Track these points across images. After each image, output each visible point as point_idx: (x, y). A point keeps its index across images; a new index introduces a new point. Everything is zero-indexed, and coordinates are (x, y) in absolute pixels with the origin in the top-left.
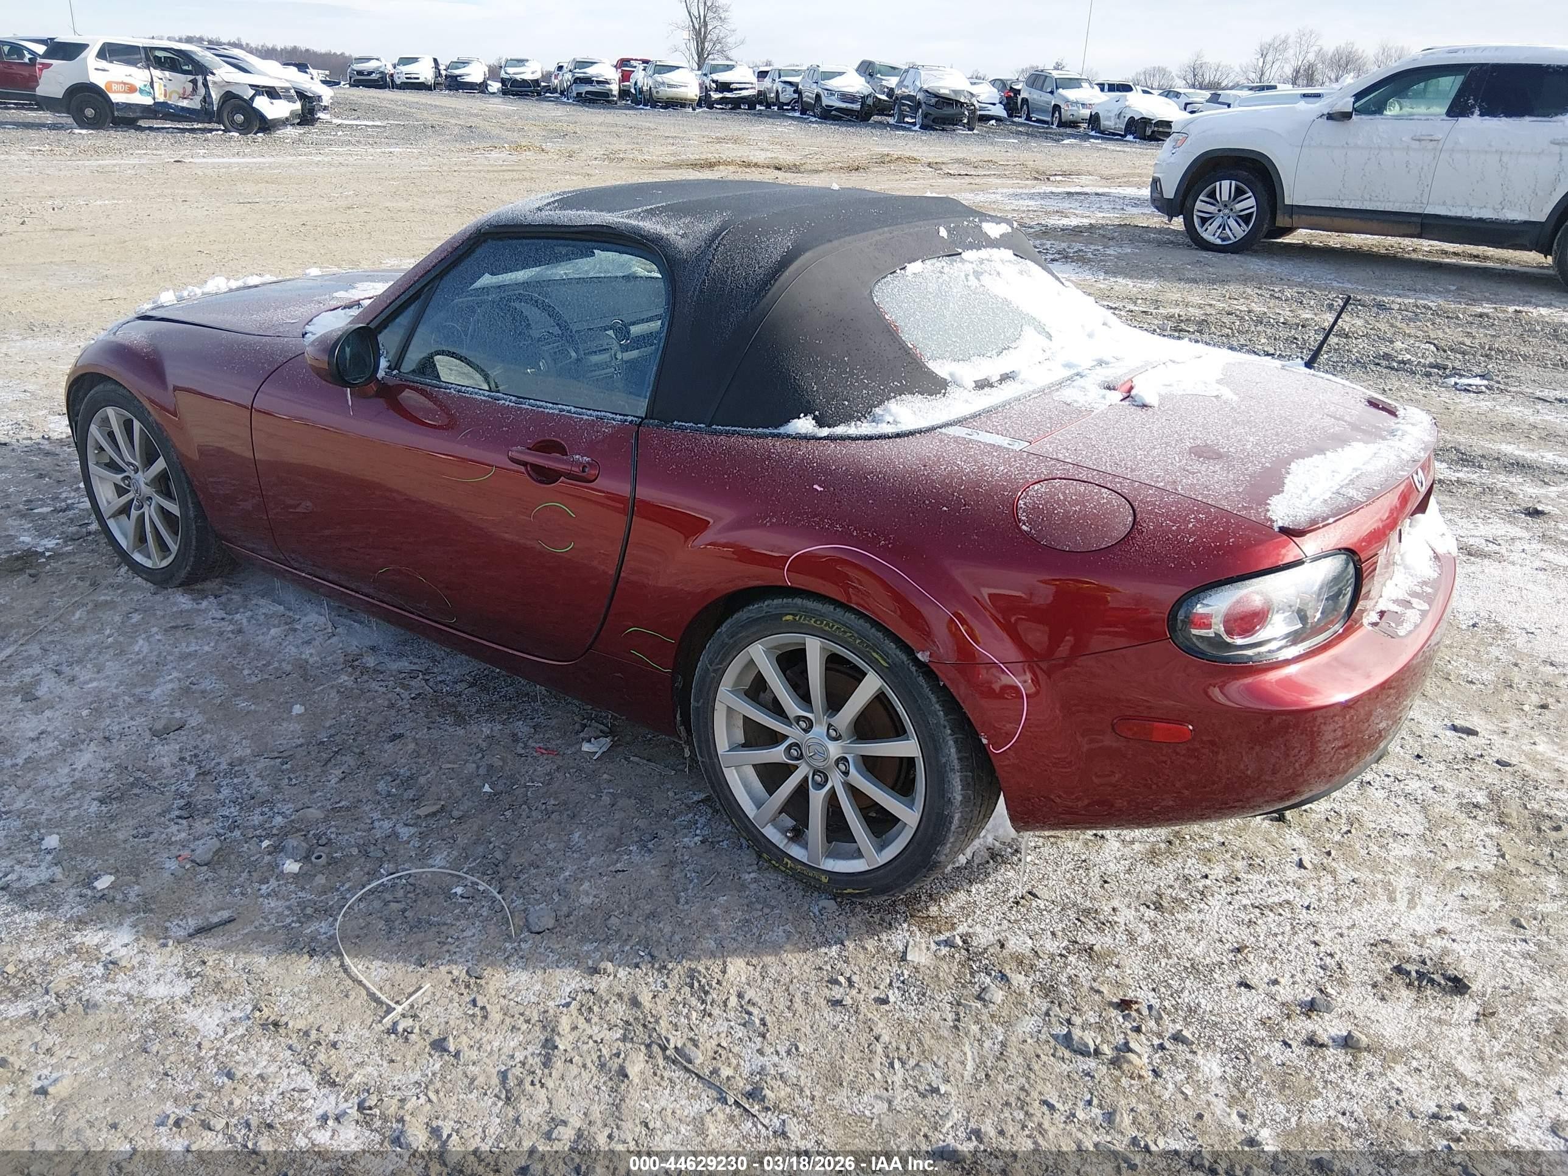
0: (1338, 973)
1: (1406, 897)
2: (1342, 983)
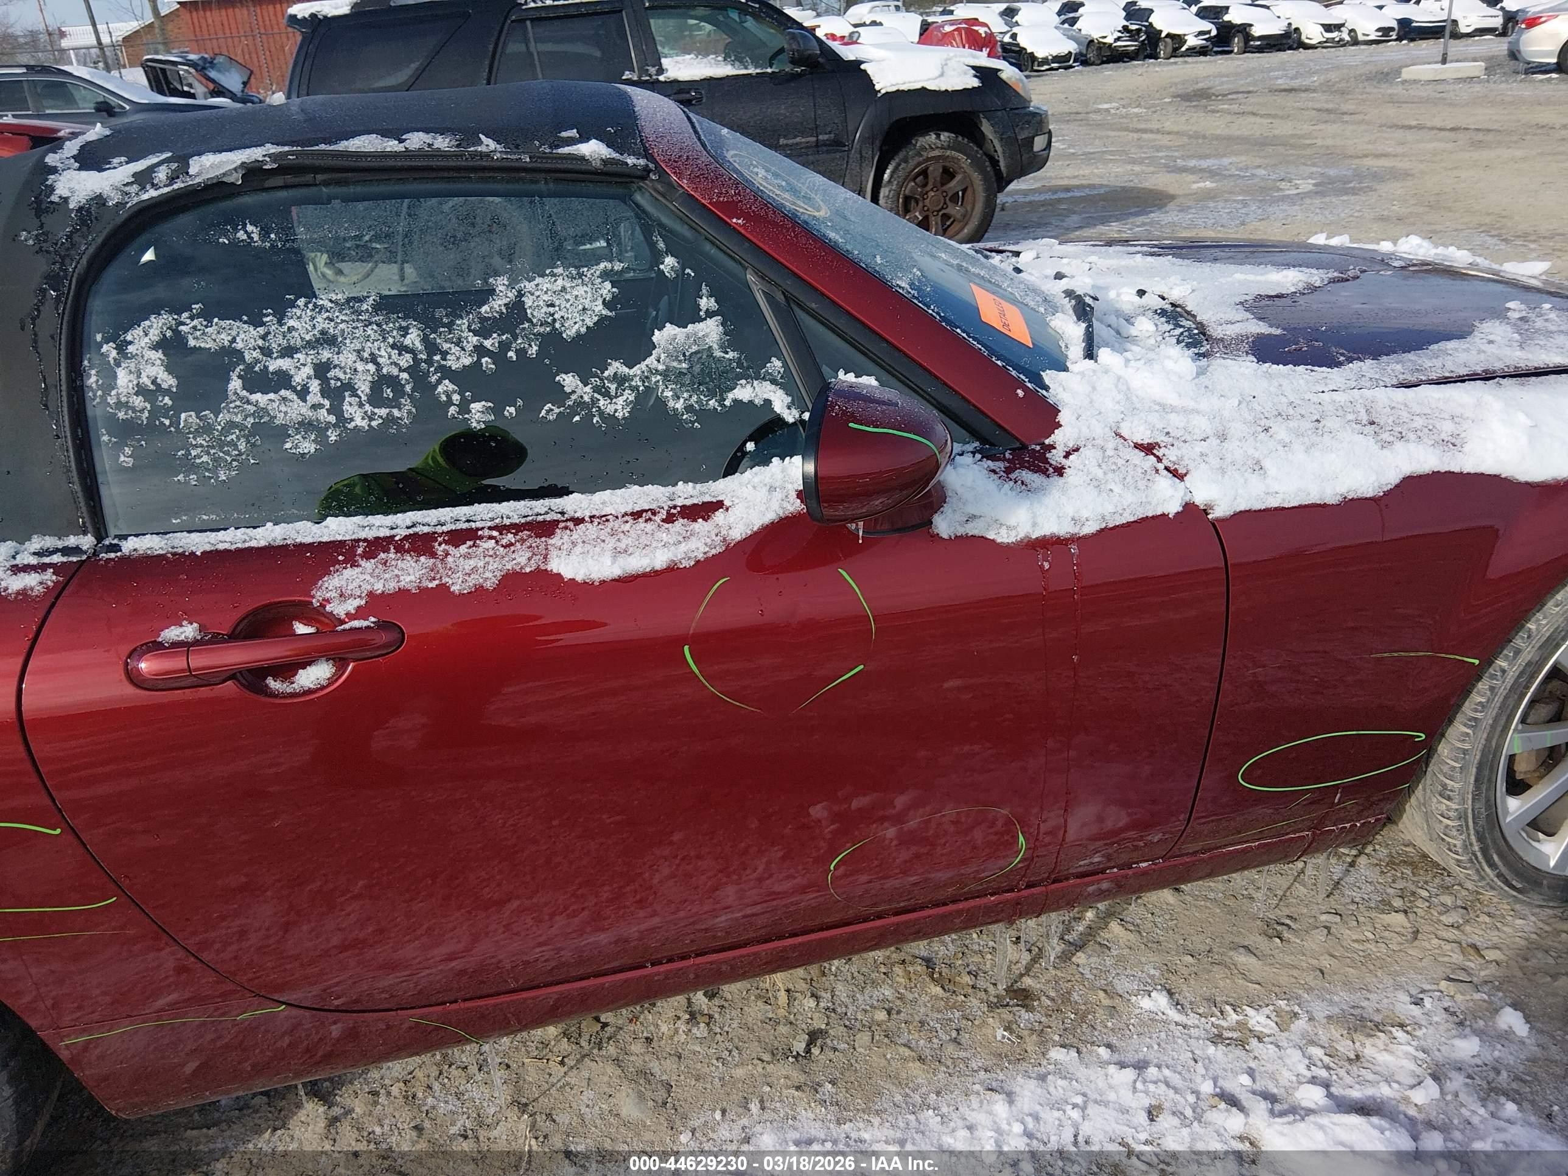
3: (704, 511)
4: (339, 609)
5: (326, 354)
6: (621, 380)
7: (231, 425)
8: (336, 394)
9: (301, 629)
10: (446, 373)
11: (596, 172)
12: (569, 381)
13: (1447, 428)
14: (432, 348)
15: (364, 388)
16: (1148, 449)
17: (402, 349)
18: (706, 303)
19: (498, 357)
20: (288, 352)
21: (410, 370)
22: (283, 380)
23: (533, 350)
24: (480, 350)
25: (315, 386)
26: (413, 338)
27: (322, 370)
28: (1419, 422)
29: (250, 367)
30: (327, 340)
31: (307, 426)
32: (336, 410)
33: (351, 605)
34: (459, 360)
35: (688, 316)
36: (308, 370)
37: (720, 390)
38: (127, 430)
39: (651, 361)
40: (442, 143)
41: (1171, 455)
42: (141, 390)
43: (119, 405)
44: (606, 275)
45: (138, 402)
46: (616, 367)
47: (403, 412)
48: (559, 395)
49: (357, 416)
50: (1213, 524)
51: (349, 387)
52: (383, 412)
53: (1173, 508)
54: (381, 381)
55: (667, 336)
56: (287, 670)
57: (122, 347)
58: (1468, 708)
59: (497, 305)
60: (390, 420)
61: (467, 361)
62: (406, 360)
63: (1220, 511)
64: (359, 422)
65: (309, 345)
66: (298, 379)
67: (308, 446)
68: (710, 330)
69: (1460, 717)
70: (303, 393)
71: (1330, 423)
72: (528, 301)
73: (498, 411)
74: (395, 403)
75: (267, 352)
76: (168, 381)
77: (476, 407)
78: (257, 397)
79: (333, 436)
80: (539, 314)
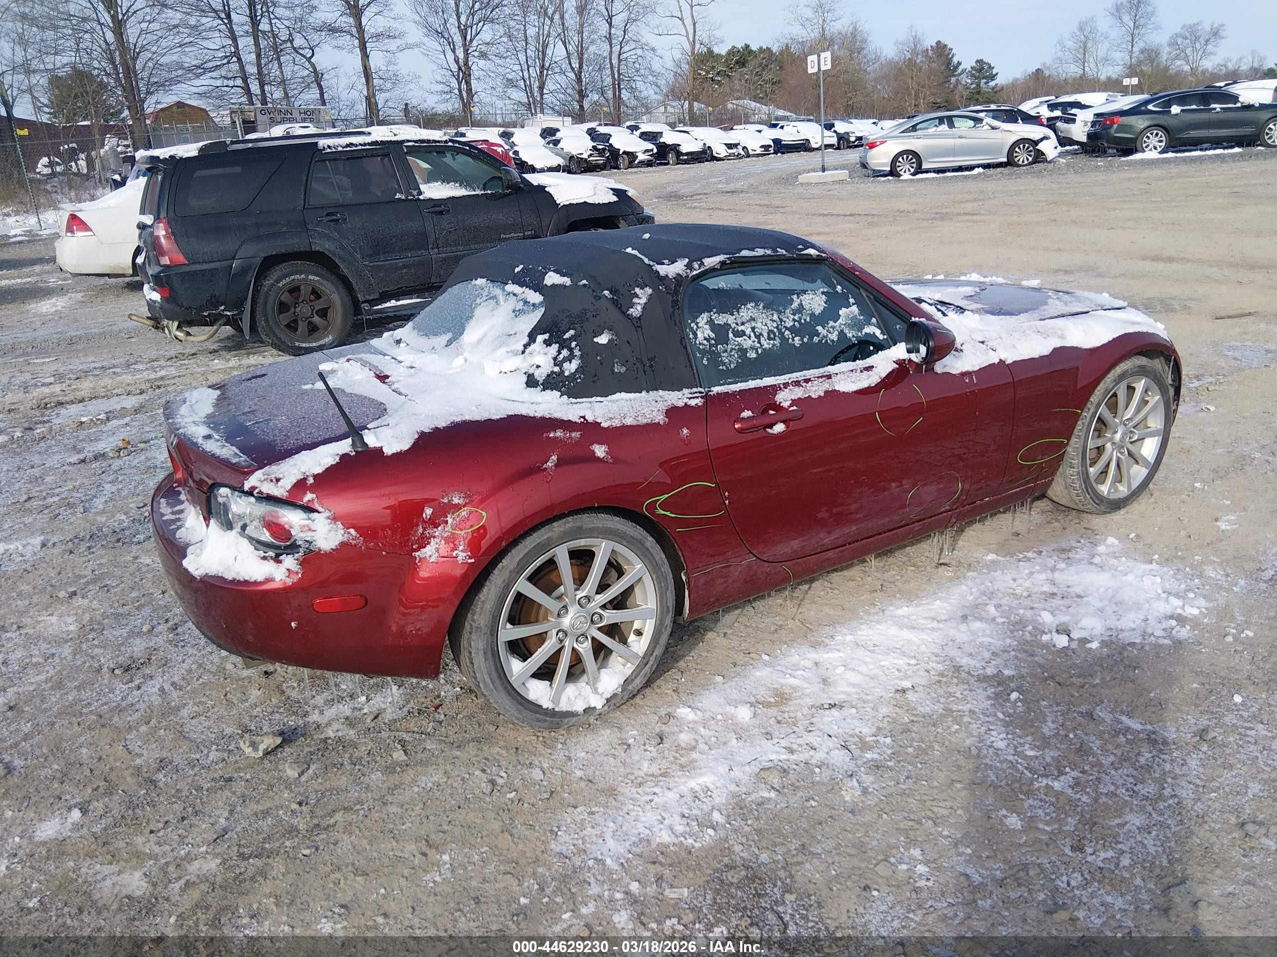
0: (174, 643)
1: (167, 690)
2: (170, 642)
3: (869, 368)
4: (786, 404)
5: (753, 324)
6: (833, 327)
7: (732, 349)
8: (758, 337)
9: (772, 412)
10: (787, 328)
11: (814, 259)
12: (819, 328)
13: (1060, 332)
14: (781, 320)
15: (765, 335)
16: (983, 342)
17: (773, 321)
18: (852, 300)
19: (799, 322)
20: (743, 324)
21: (777, 328)
22: (743, 334)
23: (808, 320)
24: (794, 320)
25: (752, 335)
26: (775, 317)
27: (753, 329)
28: (1051, 331)
29: (733, 330)
30: (753, 319)
31: (752, 348)
32: (759, 342)
33: (788, 403)
34: (789, 324)
35: (848, 306)
36: (750, 329)
37: (861, 330)
38: (704, 352)
39: (840, 321)
40: (769, 252)
41: (990, 344)
42: (705, 339)
43: (700, 344)
44: (823, 293)
45: (705, 342)
46: (831, 323)
47: (777, 342)
48: (818, 335)
49: (766, 344)
50: (1008, 365)
51: (761, 334)
52: (772, 342)
53: (997, 361)
54: (770, 332)
55: (843, 312)
56: (771, 426)
57: (697, 324)
58: (1076, 432)
59: (795, 305)
60: (774, 345)
61: (791, 324)
62: (775, 325)
63: (1009, 361)
64: (766, 346)
65: (748, 321)
66: (747, 333)
67: (754, 355)
68: (854, 309)
69: (1073, 436)
70: (750, 337)
71: (1028, 332)
72: (803, 303)
73: (802, 340)
74: (774, 339)
75: (737, 324)
76: (713, 335)
77: (796, 339)
78: (737, 339)
79: (760, 351)
80: (807, 307)
